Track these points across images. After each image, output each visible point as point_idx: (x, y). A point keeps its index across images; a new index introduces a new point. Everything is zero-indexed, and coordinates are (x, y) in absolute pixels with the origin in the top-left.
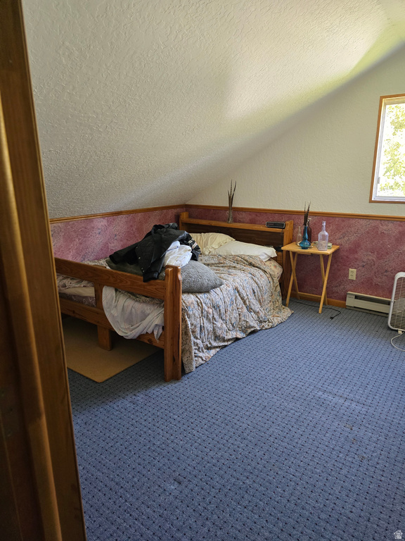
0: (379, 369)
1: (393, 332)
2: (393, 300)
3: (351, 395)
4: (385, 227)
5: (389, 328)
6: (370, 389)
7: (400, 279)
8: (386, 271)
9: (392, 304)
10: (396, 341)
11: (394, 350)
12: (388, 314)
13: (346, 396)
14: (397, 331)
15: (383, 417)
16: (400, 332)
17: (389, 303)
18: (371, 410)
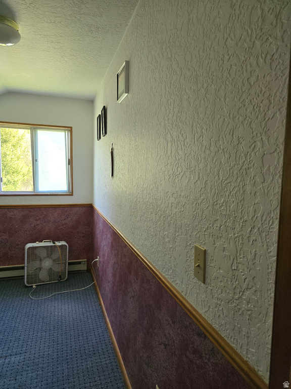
0: (26, 320)
1: (29, 288)
2: (26, 265)
3: (9, 351)
4: (12, 213)
5: (26, 287)
6: (22, 339)
7: (29, 248)
8: (17, 245)
9: (26, 268)
10: (33, 294)
11: (33, 301)
12: (24, 276)
13: (5, 355)
14: (32, 286)
15: (37, 356)
16: (34, 287)
17: (23, 268)
18: (27, 355)
